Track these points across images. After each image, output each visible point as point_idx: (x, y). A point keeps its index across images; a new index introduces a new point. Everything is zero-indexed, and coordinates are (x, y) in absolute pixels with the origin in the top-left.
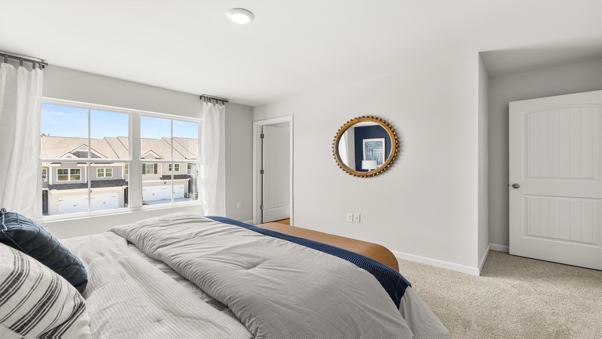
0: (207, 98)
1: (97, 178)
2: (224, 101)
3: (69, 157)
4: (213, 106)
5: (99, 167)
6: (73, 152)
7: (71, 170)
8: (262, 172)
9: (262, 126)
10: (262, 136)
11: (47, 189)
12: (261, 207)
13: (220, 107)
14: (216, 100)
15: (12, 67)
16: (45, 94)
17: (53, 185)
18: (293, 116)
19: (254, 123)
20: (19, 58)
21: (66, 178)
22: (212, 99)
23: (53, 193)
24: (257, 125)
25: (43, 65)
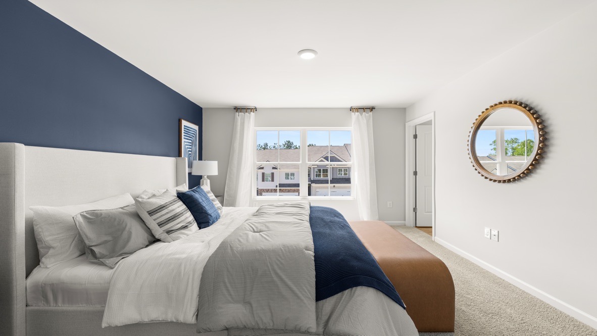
0: (354, 108)
1: (339, 176)
2: (372, 109)
3: (322, 161)
4: (360, 115)
5: (339, 168)
6: (324, 157)
7: (323, 170)
8: (415, 173)
9: (416, 126)
10: (415, 137)
11: (310, 183)
12: (415, 210)
13: (367, 115)
14: (363, 108)
15: (243, 114)
16: (256, 125)
17: (313, 180)
18: (435, 112)
19: (406, 124)
20: (245, 109)
21: (319, 175)
22: (359, 108)
23: (313, 185)
24: (410, 125)
25: (255, 109)
